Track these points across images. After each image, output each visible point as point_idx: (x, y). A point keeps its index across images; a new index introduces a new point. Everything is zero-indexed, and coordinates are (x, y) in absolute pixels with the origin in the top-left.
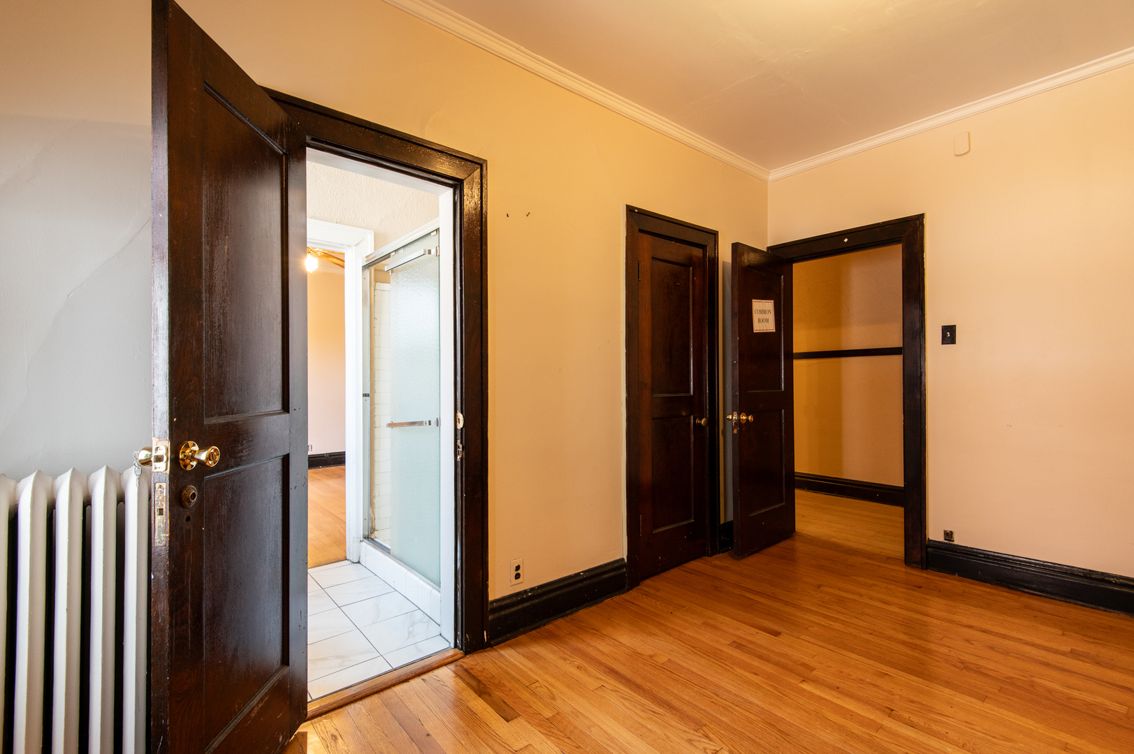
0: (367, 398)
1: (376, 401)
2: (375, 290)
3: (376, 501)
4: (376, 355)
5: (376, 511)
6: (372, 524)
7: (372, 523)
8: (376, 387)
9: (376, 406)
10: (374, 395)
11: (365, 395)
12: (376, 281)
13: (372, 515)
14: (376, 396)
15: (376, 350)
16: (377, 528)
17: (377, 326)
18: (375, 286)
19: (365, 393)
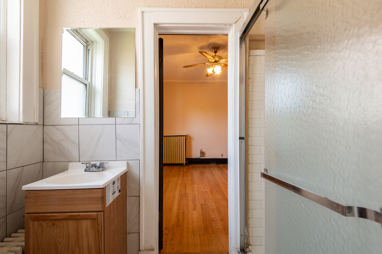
0: (243, 140)
1: (250, 143)
2: (249, 56)
3: (251, 222)
4: (250, 107)
5: (250, 229)
6: (247, 241)
7: (247, 239)
8: (250, 132)
9: (249, 147)
10: (248, 139)
11: (241, 138)
12: (250, 49)
13: (247, 233)
14: (250, 138)
15: (250, 103)
16: (251, 243)
17: (250, 84)
18: (249, 53)
19: (241, 136)
